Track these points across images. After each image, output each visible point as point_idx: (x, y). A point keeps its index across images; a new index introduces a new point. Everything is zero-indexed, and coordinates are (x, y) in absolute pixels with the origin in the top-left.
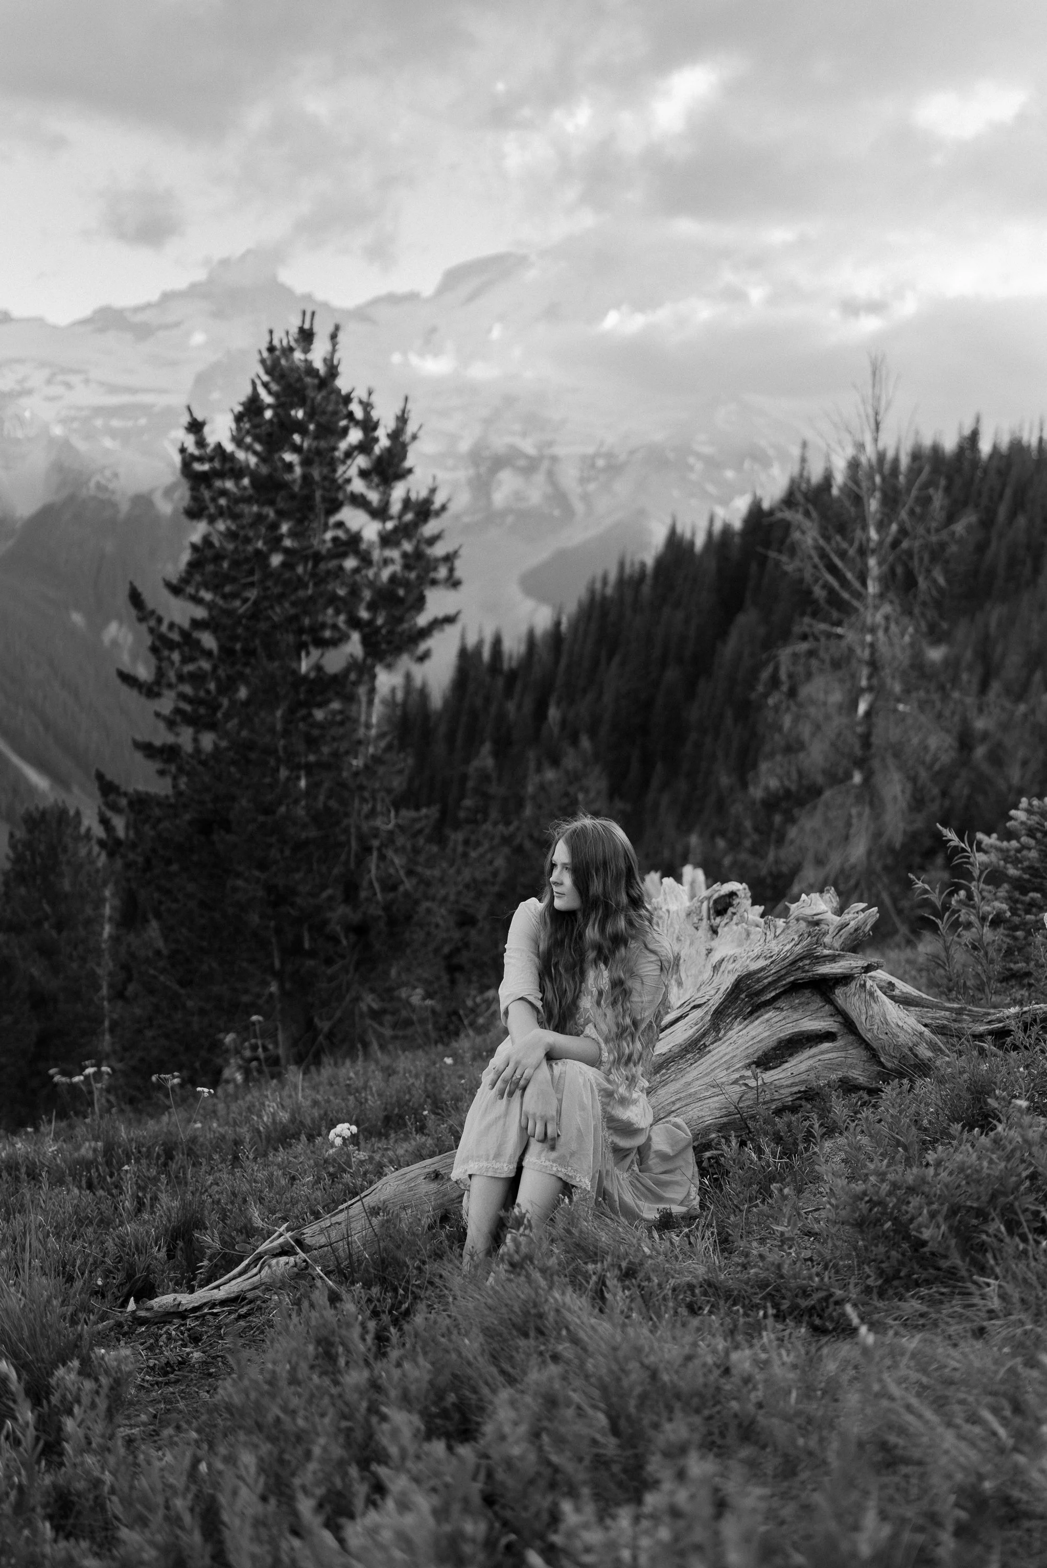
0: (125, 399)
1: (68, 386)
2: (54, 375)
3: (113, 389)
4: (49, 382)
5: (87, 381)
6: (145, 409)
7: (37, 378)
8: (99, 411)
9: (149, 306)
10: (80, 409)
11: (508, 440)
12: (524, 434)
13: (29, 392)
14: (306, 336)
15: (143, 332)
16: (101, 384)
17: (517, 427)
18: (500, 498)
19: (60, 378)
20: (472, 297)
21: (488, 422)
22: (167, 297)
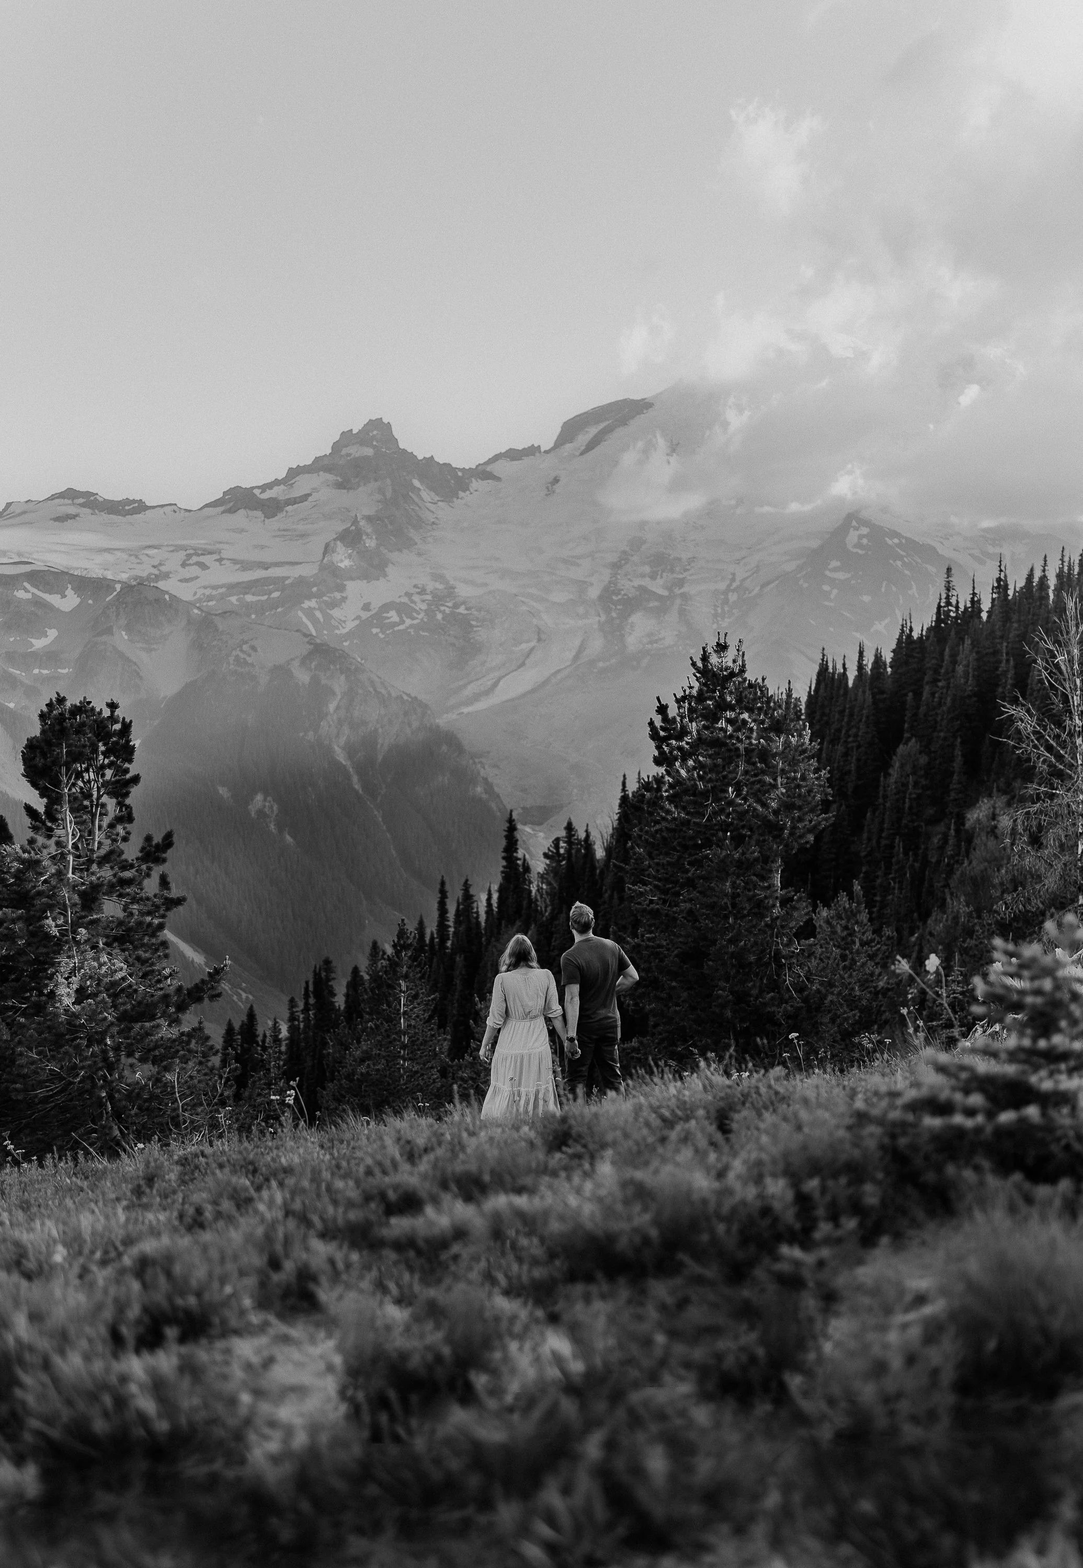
0: (259, 574)
1: (203, 566)
2: (189, 556)
3: (246, 566)
4: (184, 565)
5: (220, 560)
6: (278, 582)
7: (173, 562)
8: (232, 588)
9: (277, 483)
10: (215, 587)
11: (637, 582)
12: (653, 577)
13: (166, 576)
14: (722, 648)
15: (272, 508)
16: (235, 561)
17: (647, 569)
18: (633, 641)
19: (195, 559)
20: (591, 445)
21: (616, 566)
22: (294, 473)
